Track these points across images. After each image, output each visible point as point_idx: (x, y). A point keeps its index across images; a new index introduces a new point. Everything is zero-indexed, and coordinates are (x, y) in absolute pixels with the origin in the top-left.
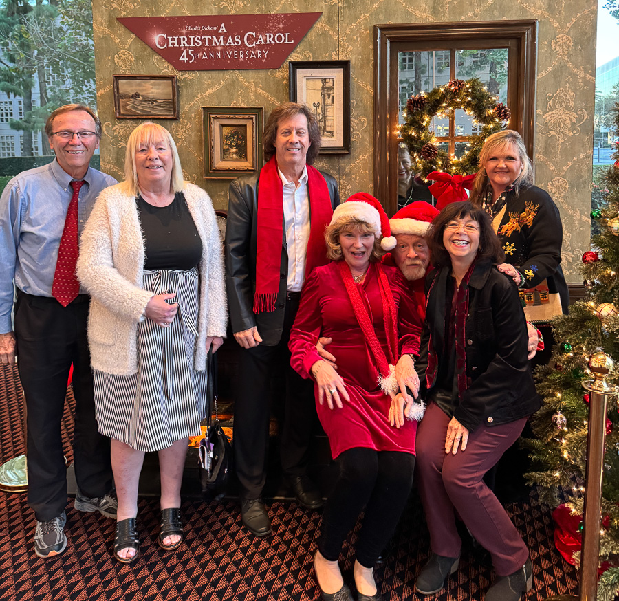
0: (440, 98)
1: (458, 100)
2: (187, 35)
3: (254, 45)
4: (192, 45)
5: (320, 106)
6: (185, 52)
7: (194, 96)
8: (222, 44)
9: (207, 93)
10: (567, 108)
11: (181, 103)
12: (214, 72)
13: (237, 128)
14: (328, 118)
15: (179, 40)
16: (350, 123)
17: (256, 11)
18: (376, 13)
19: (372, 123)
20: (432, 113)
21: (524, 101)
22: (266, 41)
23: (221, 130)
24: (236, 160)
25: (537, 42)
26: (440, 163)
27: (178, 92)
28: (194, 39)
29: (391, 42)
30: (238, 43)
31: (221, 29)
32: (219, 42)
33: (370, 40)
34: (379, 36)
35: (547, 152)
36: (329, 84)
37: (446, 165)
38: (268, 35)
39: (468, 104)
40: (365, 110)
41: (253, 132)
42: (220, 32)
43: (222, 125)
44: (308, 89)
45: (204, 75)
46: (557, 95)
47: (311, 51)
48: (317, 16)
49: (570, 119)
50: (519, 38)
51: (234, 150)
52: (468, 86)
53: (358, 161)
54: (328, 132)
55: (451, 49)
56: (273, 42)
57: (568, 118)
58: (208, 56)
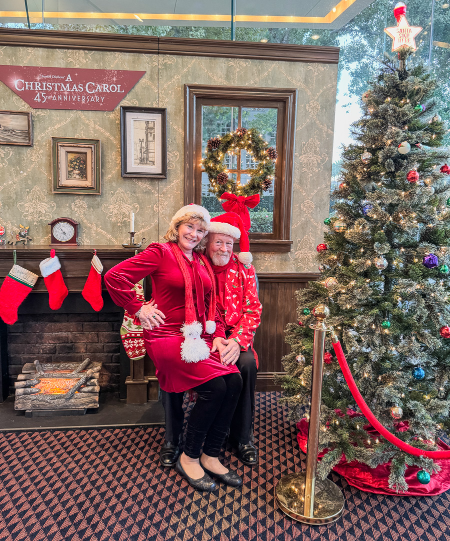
0: (230, 140)
1: (242, 142)
2: (40, 81)
3: (93, 92)
4: (44, 89)
5: (144, 142)
6: (38, 94)
7: (45, 129)
8: (68, 90)
9: (56, 127)
10: (315, 152)
11: (35, 134)
12: (62, 111)
13: (79, 155)
14: (150, 151)
15: (34, 85)
16: (166, 155)
17: (95, 67)
18: (186, 76)
19: (183, 157)
20: (225, 150)
21: (287, 147)
22: (103, 89)
23: (67, 156)
24: (79, 179)
25: (296, 105)
26: (230, 187)
27: (33, 125)
28: (46, 85)
29: (196, 98)
30: (81, 89)
31: (68, 78)
32: (66, 89)
33: (181, 94)
34: (188, 92)
35: (301, 183)
36: (151, 125)
37: (234, 189)
38: (104, 85)
39: (250, 146)
40: (178, 147)
41: (92, 158)
42: (67, 80)
43: (68, 152)
44: (135, 128)
45: (54, 112)
46: (309, 143)
47: (138, 99)
48: (142, 74)
49: (317, 161)
50: (284, 101)
51: (77, 172)
52: (249, 133)
53: (172, 184)
54: (150, 161)
55: (239, 106)
56: (108, 91)
57: (316, 159)
58: (57, 99)
